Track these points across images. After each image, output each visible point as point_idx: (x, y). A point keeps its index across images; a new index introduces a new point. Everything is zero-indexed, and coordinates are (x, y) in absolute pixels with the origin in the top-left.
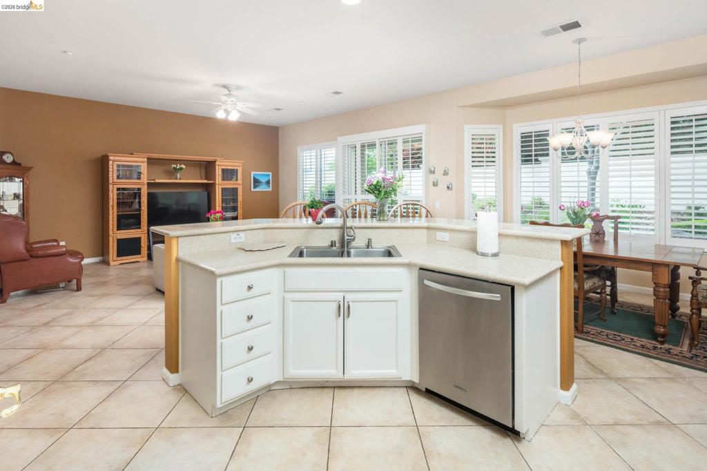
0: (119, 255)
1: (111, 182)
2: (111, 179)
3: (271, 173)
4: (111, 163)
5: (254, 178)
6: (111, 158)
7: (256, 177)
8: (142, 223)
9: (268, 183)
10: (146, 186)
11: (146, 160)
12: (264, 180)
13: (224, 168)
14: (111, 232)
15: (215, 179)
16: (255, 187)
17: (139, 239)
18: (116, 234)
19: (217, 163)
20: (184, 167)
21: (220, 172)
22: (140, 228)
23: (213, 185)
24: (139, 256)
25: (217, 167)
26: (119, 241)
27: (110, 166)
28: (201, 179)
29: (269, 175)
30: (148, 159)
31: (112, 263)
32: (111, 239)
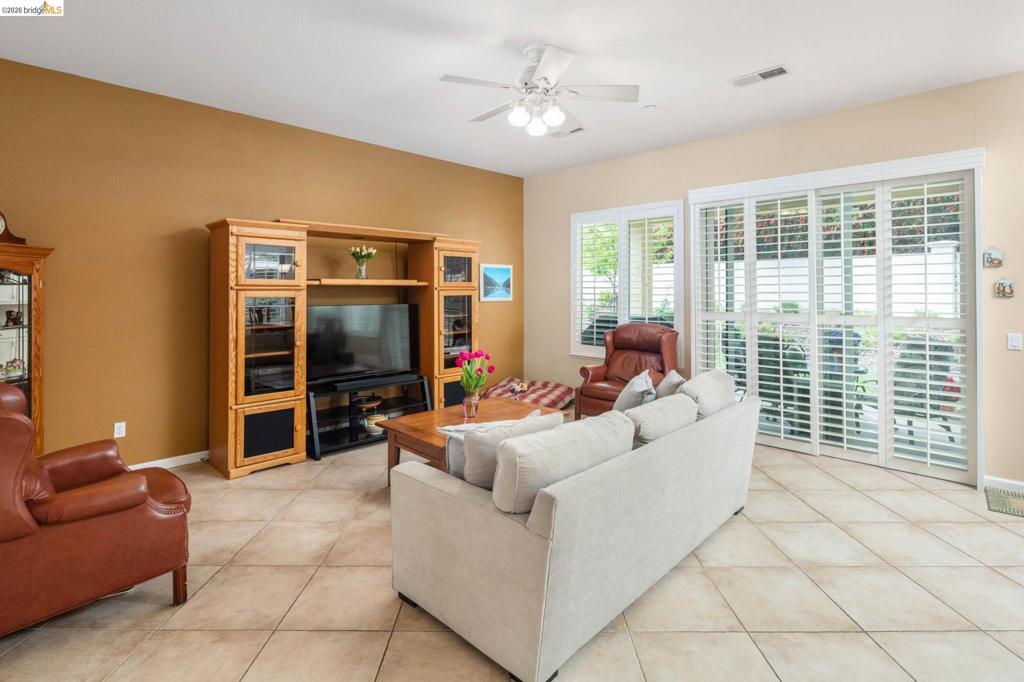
0: (248, 453)
1: (232, 283)
2: (232, 276)
3: (510, 267)
4: (232, 240)
5: (485, 277)
6: (233, 229)
7: (489, 274)
8: (296, 377)
9: (507, 285)
10: (304, 293)
11: (304, 235)
12: (499, 280)
13: (449, 254)
14: (231, 400)
15: (430, 279)
16: (486, 295)
17: (290, 412)
18: (242, 406)
19: (436, 245)
20: (374, 251)
21: (442, 264)
22: (292, 388)
23: (427, 291)
24: (290, 451)
25: (436, 251)
26: (249, 419)
27: (232, 248)
28: (397, 278)
29: (508, 270)
30: (310, 233)
31: (233, 472)
32: (231, 415)
